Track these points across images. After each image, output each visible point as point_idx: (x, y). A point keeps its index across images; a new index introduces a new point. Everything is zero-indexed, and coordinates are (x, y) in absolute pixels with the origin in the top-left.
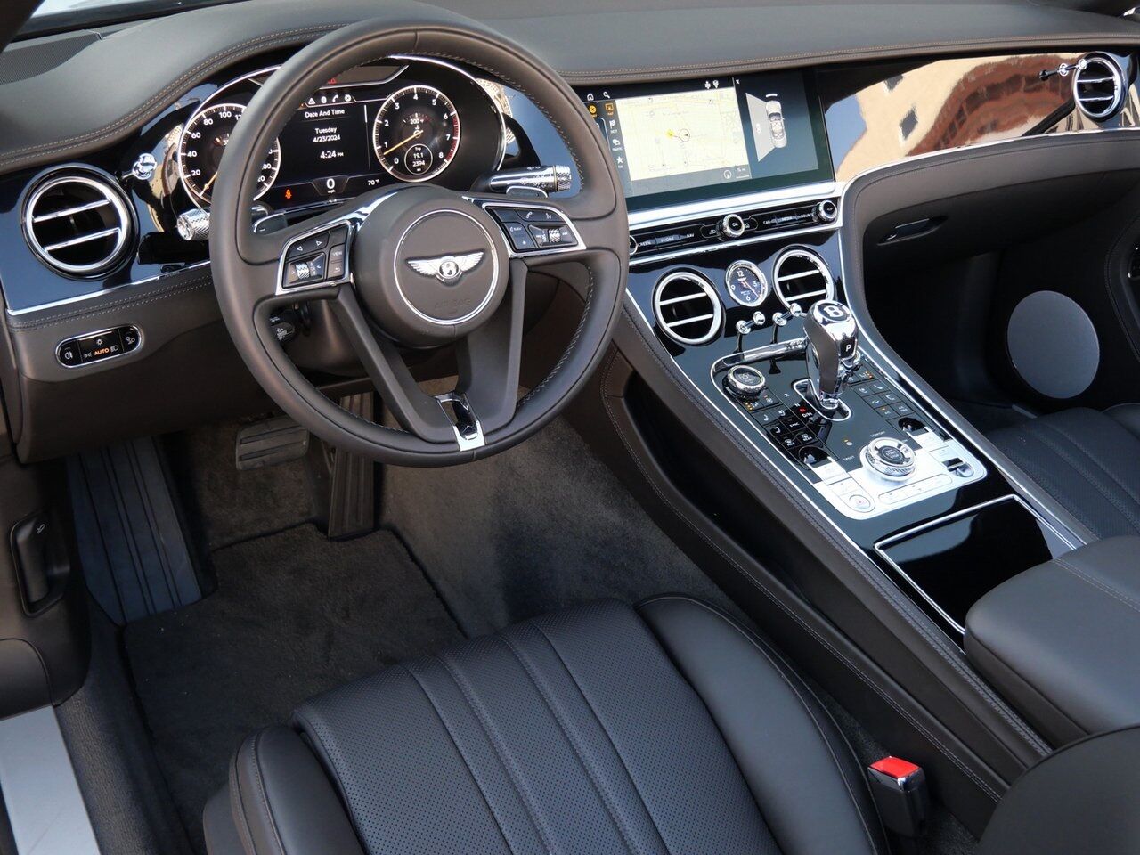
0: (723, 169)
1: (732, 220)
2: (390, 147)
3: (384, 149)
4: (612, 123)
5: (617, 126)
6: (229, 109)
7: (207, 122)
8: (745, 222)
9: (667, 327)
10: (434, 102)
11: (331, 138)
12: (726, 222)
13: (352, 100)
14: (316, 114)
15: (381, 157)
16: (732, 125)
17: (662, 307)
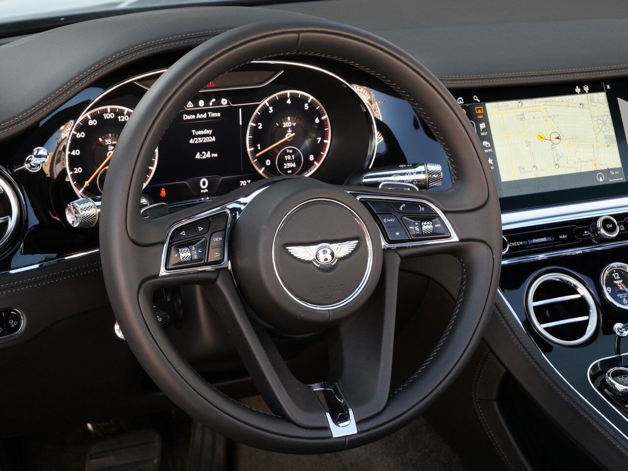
0: (596, 172)
1: (606, 222)
2: (262, 148)
3: (256, 151)
4: (482, 126)
5: (488, 129)
6: (112, 111)
7: (92, 123)
8: (619, 225)
9: (541, 328)
10: (306, 107)
11: (206, 140)
12: (599, 224)
13: (228, 104)
14: (193, 117)
15: (254, 158)
16: (603, 129)
17: (535, 308)
